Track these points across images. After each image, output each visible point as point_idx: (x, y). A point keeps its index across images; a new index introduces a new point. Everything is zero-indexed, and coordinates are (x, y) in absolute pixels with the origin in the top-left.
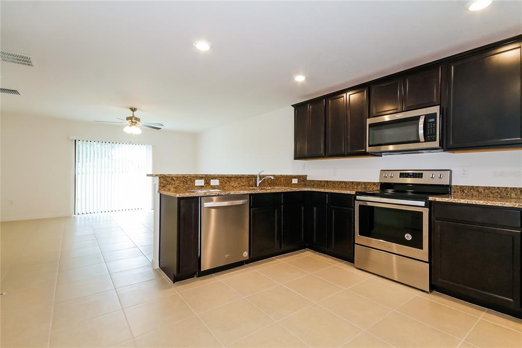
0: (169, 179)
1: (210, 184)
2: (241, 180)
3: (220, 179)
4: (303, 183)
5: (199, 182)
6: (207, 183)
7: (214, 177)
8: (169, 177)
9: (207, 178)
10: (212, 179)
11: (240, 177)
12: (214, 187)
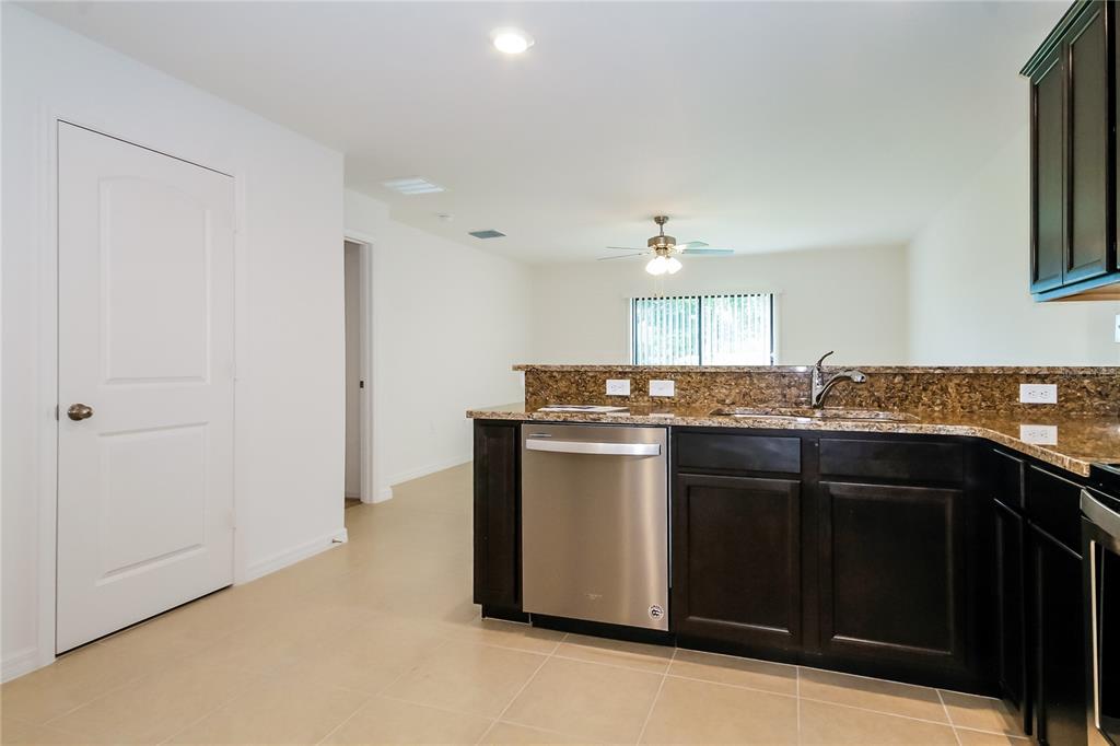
0: (544, 377)
1: (646, 393)
2: (752, 383)
3: (679, 377)
4: (1097, 402)
5: (618, 387)
6: (640, 387)
7: (660, 374)
8: (545, 372)
9: (640, 377)
10: (654, 378)
11: (749, 374)
12: (659, 404)
